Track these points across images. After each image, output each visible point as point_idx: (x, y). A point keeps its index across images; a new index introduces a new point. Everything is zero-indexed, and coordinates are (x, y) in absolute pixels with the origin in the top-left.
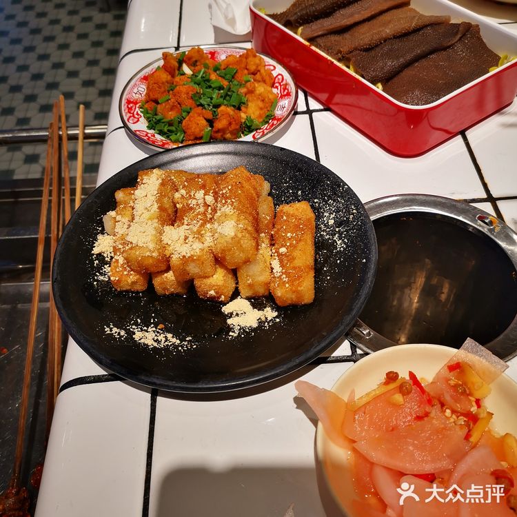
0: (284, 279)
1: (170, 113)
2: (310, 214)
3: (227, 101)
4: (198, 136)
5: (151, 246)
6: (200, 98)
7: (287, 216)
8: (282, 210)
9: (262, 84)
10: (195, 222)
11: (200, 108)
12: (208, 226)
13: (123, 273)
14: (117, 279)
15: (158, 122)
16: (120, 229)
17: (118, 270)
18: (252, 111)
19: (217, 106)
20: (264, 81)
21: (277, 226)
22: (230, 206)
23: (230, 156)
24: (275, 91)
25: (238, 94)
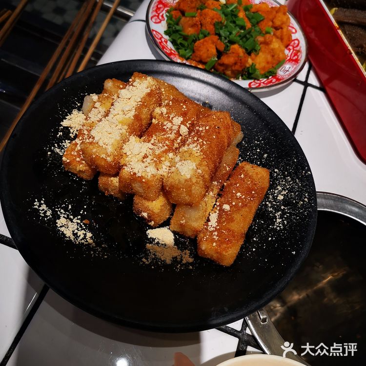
0: (215, 237)
1: (190, 29)
2: (266, 184)
3: (243, 41)
4: (203, 61)
5: (110, 149)
6: (221, 28)
7: (245, 176)
8: (243, 167)
9: (279, 41)
10: (161, 145)
11: (217, 37)
12: (171, 155)
13: (76, 158)
14: (68, 161)
15: (177, 31)
16: (94, 116)
17: (73, 153)
18: (260, 61)
19: (232, 42)
20: (282, 39)
21: (232, 181)
22: (199, 146)
23: (222, 93)
24: (286, 52)
25: (254, 41)
